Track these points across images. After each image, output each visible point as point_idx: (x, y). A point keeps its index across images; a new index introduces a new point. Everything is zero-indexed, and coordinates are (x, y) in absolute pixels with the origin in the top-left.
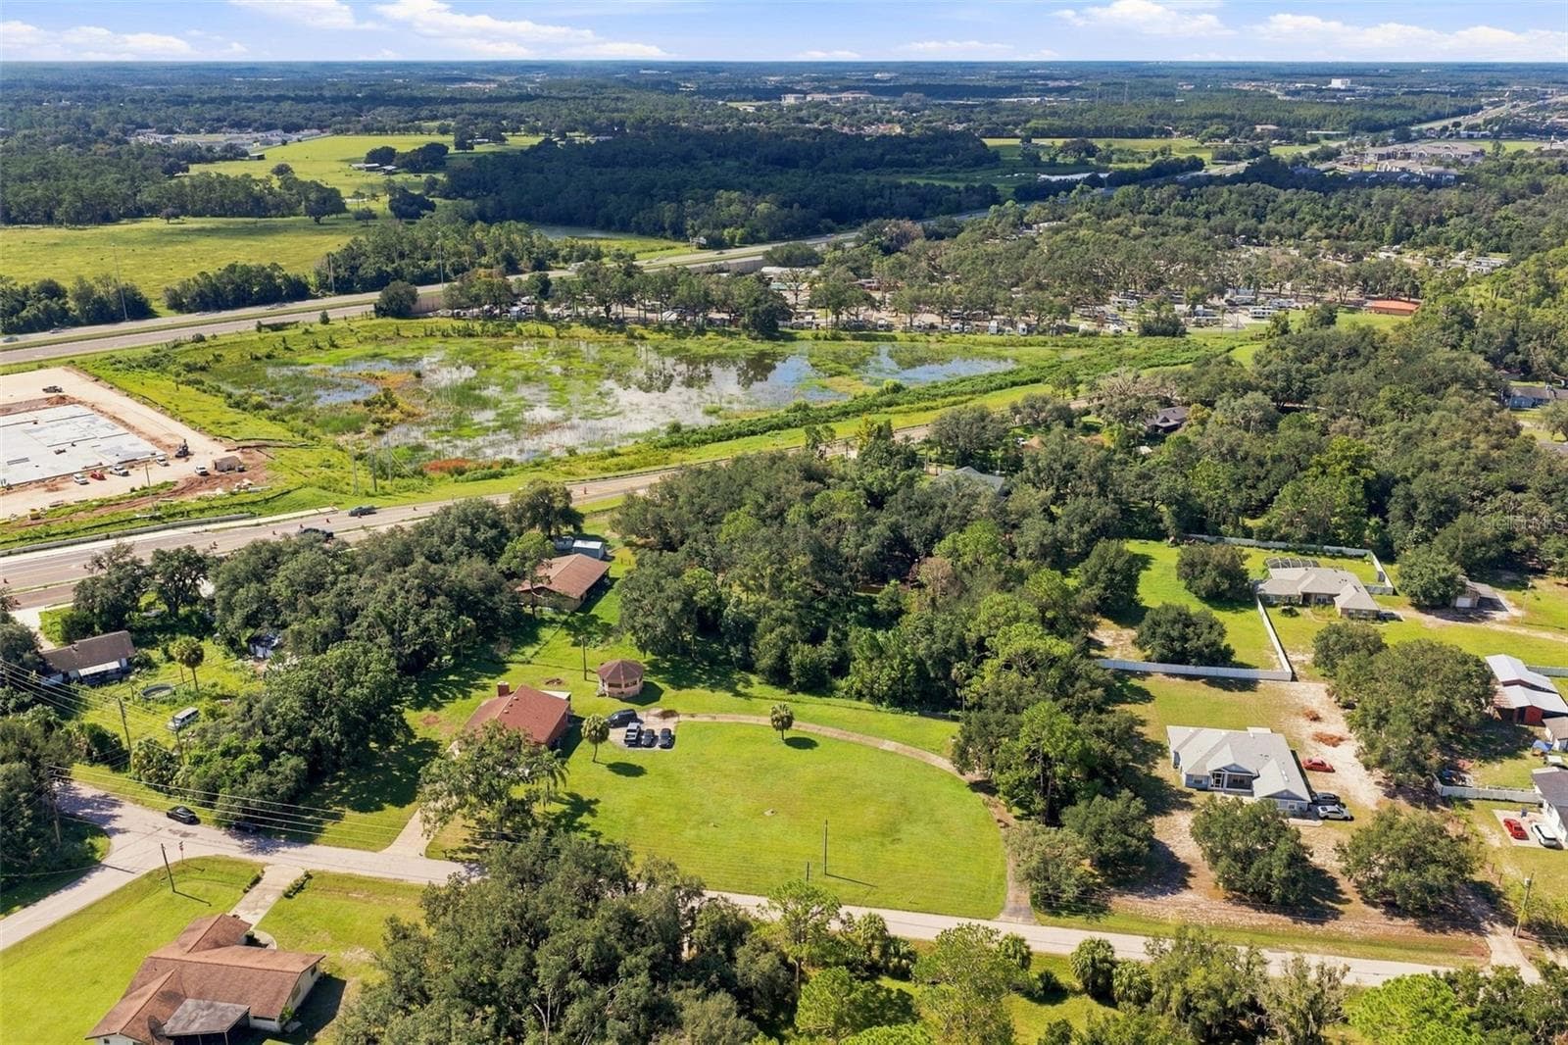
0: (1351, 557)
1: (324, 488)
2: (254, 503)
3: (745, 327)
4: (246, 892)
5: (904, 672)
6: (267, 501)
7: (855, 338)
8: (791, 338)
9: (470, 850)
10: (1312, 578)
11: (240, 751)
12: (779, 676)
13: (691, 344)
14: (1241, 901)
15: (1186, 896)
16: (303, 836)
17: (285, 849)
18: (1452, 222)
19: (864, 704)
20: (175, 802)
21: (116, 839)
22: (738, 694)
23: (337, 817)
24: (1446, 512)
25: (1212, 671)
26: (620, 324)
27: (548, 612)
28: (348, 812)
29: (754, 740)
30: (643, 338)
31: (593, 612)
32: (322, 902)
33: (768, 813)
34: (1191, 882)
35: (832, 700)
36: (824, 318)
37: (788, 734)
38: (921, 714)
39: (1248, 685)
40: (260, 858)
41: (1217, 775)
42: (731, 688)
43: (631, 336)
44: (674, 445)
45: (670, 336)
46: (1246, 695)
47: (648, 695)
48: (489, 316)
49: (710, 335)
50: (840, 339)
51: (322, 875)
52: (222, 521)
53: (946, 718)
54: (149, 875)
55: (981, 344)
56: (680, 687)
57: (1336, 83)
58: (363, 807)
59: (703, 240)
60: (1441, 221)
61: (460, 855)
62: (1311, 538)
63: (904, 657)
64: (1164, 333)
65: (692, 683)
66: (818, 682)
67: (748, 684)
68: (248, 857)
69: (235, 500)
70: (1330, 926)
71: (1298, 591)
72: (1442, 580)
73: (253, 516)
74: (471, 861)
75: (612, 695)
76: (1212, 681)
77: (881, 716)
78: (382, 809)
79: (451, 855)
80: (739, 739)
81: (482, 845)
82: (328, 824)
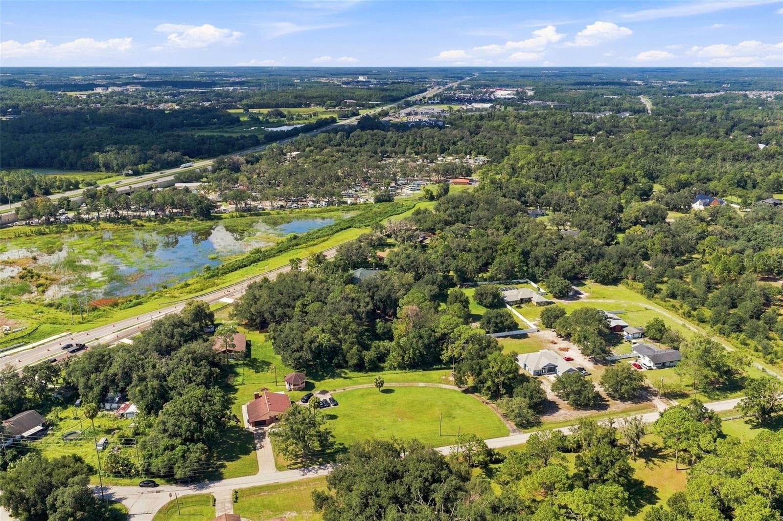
0: (522, 283)
1: (54, 324)
2: (23, 337)
3: (195, 215)
4: (214, 506)
5: (414, 354)
6: (29, 334)
7: (251, 215)
8: (220, 218)
9: (296, 464)
10: (521, 293)
11: (173, 448)
12: (360, 367)
13: (170, 226)
14: (579, 409)
15: (561, 412)
16: (217, 477)
17: (212, 485)
18: (459, 143)
19: (398, 371)
20: (138, 480)
21: (124, 502)
22: (345, 378)
23: (223, 466)
24: (551, 262)
25: (511, 333)
26: (125, 220)
27: (232, 361)
28: (226, 463)
29: (369, 394)
30: (143, 226)
31: (252, 357)
32: (252, 500)
33: (399, 420)
34: (560, 407)
35: (384, 372)
37: (382, 389)
38: (424, 370)
39: (525, 336)
40: (204, 492)
41: (543, 368)
42: (339, 376)
43: (136, 225)
44: (213, 276)
45: (156, 223)
46: (526, 340)
47: (309, 387)
48: (48, 223)
49: (177, 221)
50: (245, 217)
51: (242, 490)
52: (10, 349)
53: (434, 369)
54: (160, 512)
55: (310, 213)
56: (319, 380)
57: (361, 78)
58: (231, 459)
59: (130, 172)
60: (454, 143)
61: (293, 467)
62: (508, 278)
63: (413, 348)
64: (386, 201)
65: (323, 378)
66: (376, 365)
67: (346, 374)
68: (198, 492)
69: (9, 337)
70: (609, 410)
71: (519, 298)
72: (565, 286)
73: (26, 343)
74: (300, 468)
75: (295, 390)
76: (513, 337)
77: (409, 374)
78: (239, 458)
79: (289, 467)
80: (362, 395)
81: (299, 460)
82: (222, 470)
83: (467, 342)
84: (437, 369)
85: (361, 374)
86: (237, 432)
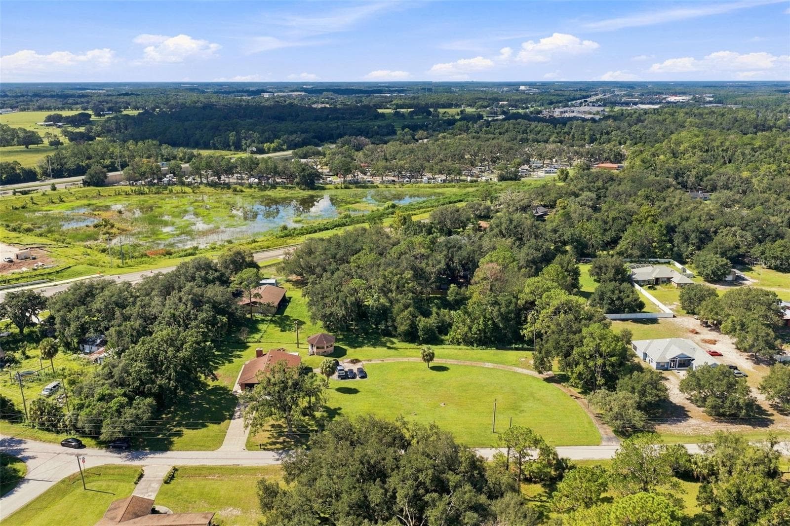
0: (663, 263)
1: (91, 265)
2: (50, 274)
3: (298, 184)
4: (136, 483)
5: (486, 325)
6: (58, 272)
7: (357, 187)
8: (323, 189)
9: (274, 443)
10: (658, 270)
11: (112, 397)
12: (411, 336)
13: (270, 193)
14: (721, 422)
15: (691, 421)
16: (163, 446)
17: (152, 456)
18: (613, 133)
19: (462, 346)
20: (63, 437)
21: (30, 463)
22: (389, 348)
23: (179, 434)
24: (704, 238)
25: (633, 316)
26: (228, 186)
27: (259, 316)
28: (185, 431)
29: (413, 369)
30: (242, 191)
31: (285, 314)
32: (191, 484)
33: (442, 405)
34: (689, 414)
35: (443, 346)
36: (337, 180)
37: (431, 364)
38: (497, 349)
39: (654, 321)
40: (137, 463)
41: (673, 360)
42: (384, 345)
43: (235, 190)
44: (286, 236)
45: (256, 190)
46: (655, 325)
47: (339, 353)
48: (151, 184)
49: (279, 188)
50: (349, 188)
51: (184, 468)
52: (31, 285)
53: (512, 349)
54: (63, 481)
55: (422, 188)
56: (355, 347)
57: (522, 88)
58: (194, 426)
59: (254, 149)
60: (608, 133)
61: (269, 447)
62: (643, 256)
63: (485, 317)
64: (511, 179)
65: (361, 345)
66: (434, 337)
67: (393, 343)
68: (129, 463)
69: (37, 272)
70: (771, 427)
71: (652, 277)
72: (722, 266)
73: (51, 280)
74: (278, 449)
75: (318, 354)
76: (636, 321)
77: (476, 351)
78: (206, 426)
79: (264, 447)
80: (403, 370)
81: (281, 440)
82: (175, 439)
83: (557, 312)
84: (517, 349)
85: (412, 345)
86: (220, 394)
